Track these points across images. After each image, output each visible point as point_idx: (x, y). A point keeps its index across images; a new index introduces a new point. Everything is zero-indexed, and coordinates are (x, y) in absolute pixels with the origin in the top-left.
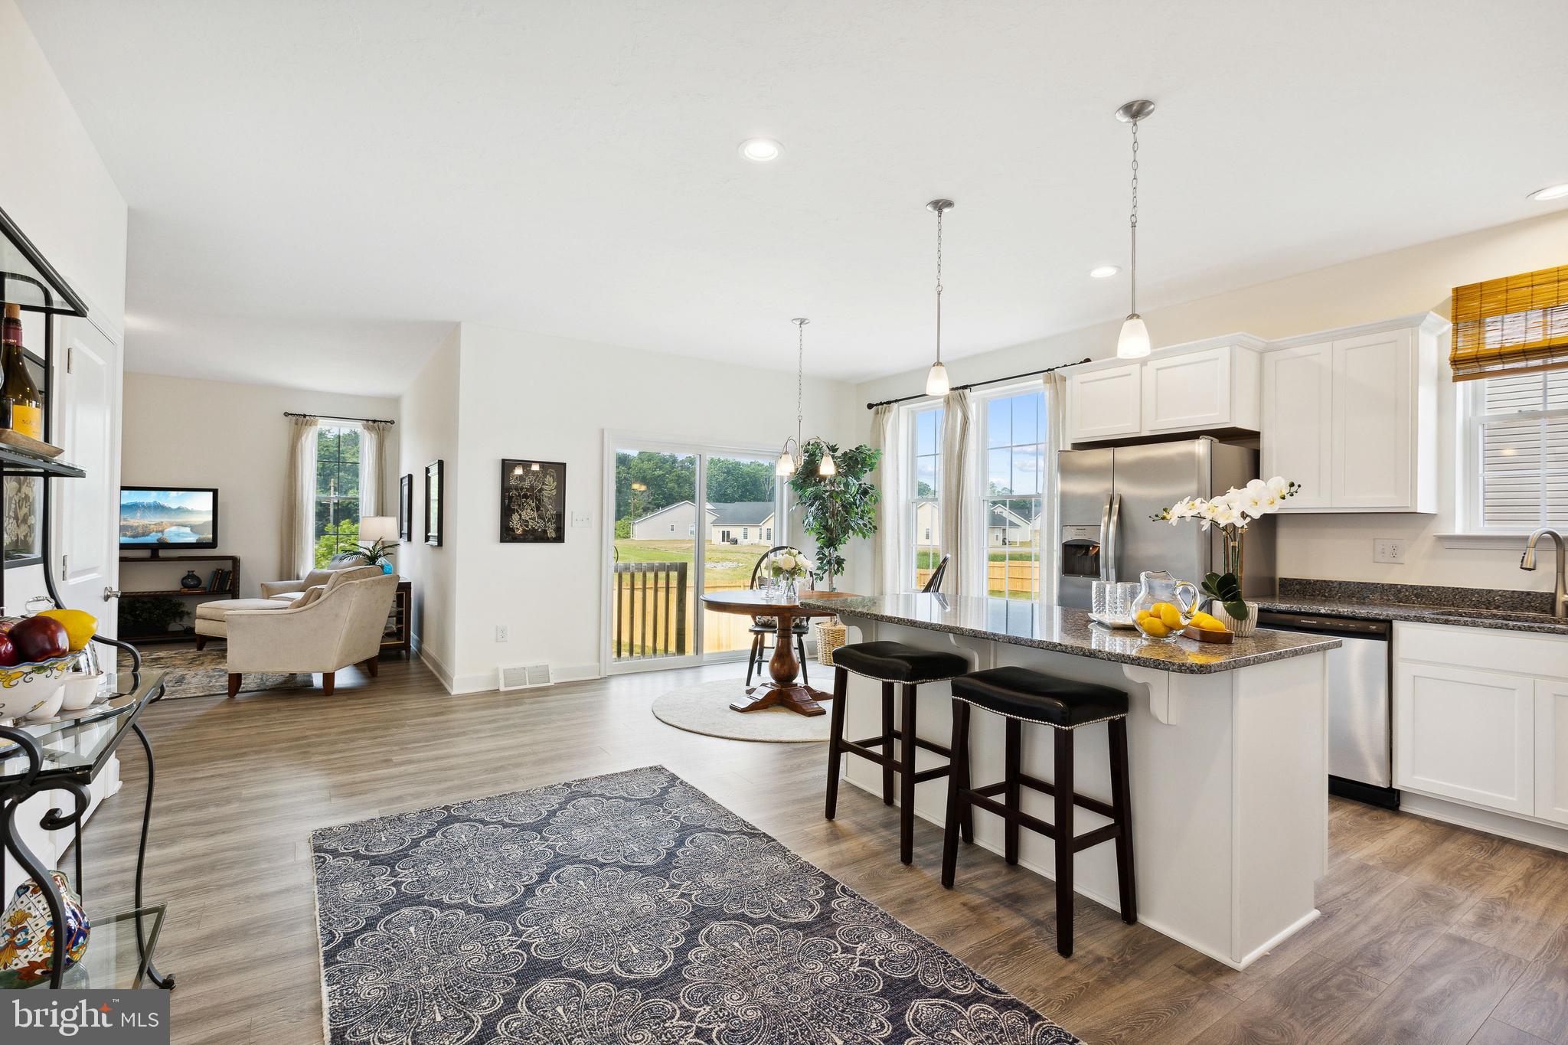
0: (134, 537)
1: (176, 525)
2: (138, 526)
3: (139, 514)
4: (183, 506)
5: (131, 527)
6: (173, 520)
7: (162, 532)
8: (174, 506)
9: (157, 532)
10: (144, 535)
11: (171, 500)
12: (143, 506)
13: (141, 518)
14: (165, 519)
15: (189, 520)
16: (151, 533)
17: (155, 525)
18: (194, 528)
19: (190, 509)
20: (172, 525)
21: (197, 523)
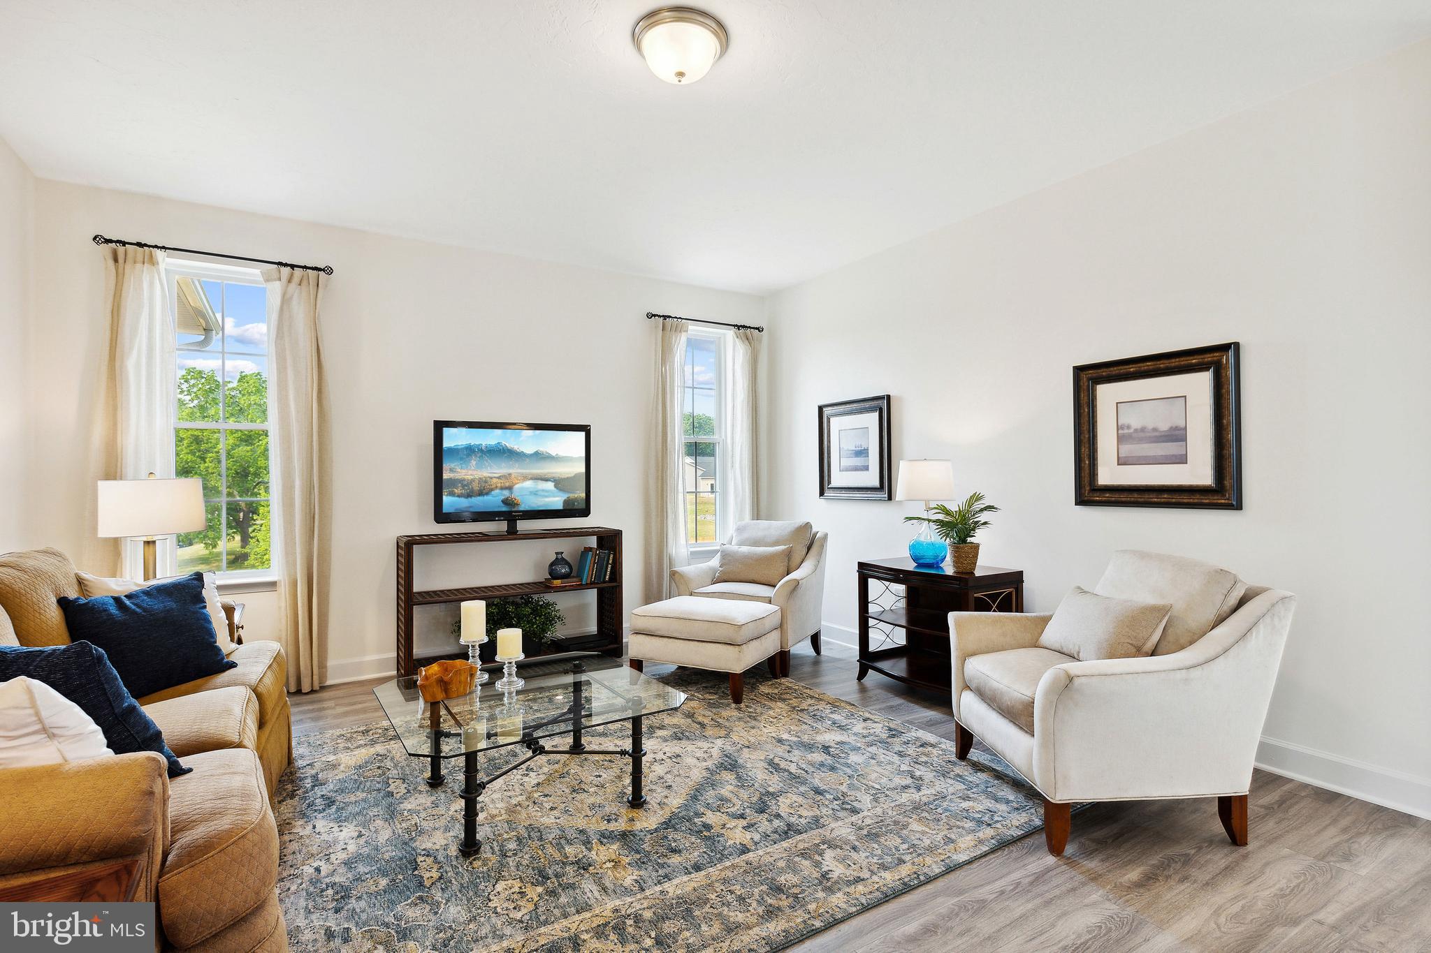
0: (469, 496)
1: (531, 479)
2: (473, 480)
3: (474, 463)
4: (542, 449)
5: (461, 481)
6: (528, 471)
7: (510, 488)
8: (529, 450)
9: (502, 488)
10: (481, 493)
11: (526, 442)
12: (481, 451)
13: (478, 467)
14: (514, 469)
15: (551, 471)
16: (492, 490)
17: (499, 478)
18: (560, 484)
19: (554, 455)
20: (525, 478)
21: (566, 476)
